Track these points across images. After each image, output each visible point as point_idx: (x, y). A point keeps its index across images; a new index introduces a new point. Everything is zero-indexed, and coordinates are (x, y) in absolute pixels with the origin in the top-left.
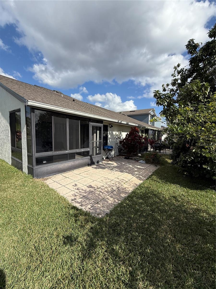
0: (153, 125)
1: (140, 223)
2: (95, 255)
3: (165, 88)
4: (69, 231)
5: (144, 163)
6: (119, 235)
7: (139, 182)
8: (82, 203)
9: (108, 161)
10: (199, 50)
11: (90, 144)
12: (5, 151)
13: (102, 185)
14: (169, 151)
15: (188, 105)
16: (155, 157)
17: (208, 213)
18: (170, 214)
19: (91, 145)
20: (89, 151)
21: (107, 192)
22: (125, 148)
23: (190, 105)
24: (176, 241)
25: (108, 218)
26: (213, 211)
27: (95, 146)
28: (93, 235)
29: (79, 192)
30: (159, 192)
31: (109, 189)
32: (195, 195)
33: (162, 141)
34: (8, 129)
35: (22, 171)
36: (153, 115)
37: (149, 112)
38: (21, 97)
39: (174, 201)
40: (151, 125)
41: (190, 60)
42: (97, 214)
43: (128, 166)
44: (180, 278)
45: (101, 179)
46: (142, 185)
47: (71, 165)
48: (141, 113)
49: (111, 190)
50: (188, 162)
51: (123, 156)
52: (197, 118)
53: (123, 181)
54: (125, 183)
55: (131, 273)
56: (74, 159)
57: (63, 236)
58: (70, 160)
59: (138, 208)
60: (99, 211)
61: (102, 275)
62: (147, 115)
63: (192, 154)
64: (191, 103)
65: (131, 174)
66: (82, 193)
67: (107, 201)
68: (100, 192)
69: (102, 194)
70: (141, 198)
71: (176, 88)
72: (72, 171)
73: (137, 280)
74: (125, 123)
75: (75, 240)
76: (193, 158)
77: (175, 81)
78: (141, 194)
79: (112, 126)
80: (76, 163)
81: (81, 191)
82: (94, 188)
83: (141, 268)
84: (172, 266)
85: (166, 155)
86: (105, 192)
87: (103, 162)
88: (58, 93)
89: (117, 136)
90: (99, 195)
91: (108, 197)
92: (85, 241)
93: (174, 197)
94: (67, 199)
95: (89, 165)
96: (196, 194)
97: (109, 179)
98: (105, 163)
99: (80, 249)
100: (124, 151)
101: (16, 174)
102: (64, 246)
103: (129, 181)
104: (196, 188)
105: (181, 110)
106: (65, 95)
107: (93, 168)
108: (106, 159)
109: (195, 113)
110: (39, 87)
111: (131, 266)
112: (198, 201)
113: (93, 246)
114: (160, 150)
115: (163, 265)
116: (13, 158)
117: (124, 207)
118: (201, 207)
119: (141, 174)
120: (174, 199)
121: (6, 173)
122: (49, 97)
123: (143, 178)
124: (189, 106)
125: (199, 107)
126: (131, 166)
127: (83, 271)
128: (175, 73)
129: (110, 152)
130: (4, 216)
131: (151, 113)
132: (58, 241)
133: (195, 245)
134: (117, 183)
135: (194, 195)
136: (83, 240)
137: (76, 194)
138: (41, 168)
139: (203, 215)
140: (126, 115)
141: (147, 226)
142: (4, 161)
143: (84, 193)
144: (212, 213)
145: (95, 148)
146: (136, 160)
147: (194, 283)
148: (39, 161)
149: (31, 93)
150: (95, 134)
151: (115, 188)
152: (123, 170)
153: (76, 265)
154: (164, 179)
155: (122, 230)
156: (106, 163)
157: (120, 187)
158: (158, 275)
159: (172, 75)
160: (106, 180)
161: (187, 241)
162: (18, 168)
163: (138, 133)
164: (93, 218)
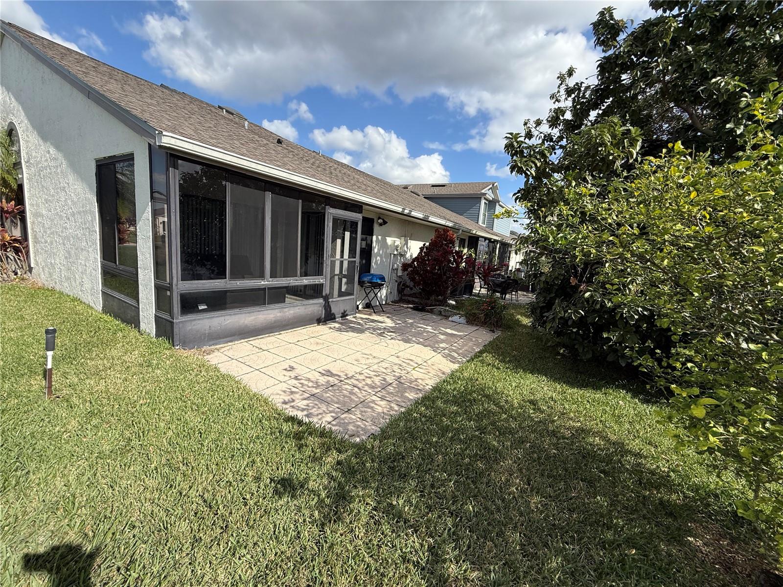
0: (491, 225)
1: (451, 454)
2: (350, 516)
3: (530, 131)
4: (284, 467)
5: (462, 322)
6: (403, 478)
7: (450, 367)
8: (308, 409)
9: (370, 315)
10: (624, 39)
11: (325, 265)
12: (82, 273)
13: (358, 370)
14: (524, 298)
15: (585, 180)
16: (493, 308)
17: (605, 438)
18: (520, 437)
19: (327, 269)
20: (323, 284)
21: (372, 387)
22: (415, 283)
23: (591, 180)
24: (532, 491)
25: (377, 443)
26: (615, 435)
27: (337, 271)
28: (344, 475)
29: (300, 385)
30: (499, 390)
31: (377, 380)
32: (580, 400)
33: (511, 271)
34: (90, 210)
35: (139, 328)
36: (491, 199)
37: (483, 191)
38: (140, 120)
39: (531, 411)
40: (485, 226)
41: (600, 62)
42: (348, 434)
43: (422, 327)
44: (535, 556)
45: (354, 357)
46: (458, 374)
47: (273, 319)
48: (461, 193)
49: (381, 383)
50: (570, 323)
51: (409, 302)
52: (602, 215)
53: (411, 363)
54: (415, 369)
55: (431, 549)
56: (283, 305)
57: (271, 479)
58: (272, 306)
59: (447, 424)
60: (353, 428)
61: (368, 553)
62: (476, 198)
63: (583, 303)
64: (593, 176)
65: (429, 348)
66: (309, 387)
67: (372, 408)
68: (354, 386)
69: (359, 391)
70: (455, 402)
71: (558, 134)
72: (276, 334)
73: (444, 561)
74: (421, 216)
75: (302, 486)
76: (583, 313)
77: (556, 113)
78: (455, 393)
79: (385, 223)
80: (287, 313)
81: (306, 383)
82: (337, 377)
83: (453, 540)
84: (520, 536)
85: (517, 306)
86: (366, 387)
87: (358, 315)
88: (233, 114)
89: (397, 250)
90: (351, 393)
91: (374, 398)
92: (325, 488)
93: (533, 402)
94: (270, 400)
95: (319, 321)
96: (581, 398)
97: (374, 357)
98: (362, 318)
99: (315, 505)
100: (411, 289)
101: (120, 334)
102: (276, 497)
103: (425, 364)
104: (583, 385)
105: (570, 192)
106: (252, 124)
107: (332, 330)
108: (364, 308)
109: (599, 201)
110: (175, 91)
111: (431, 536)
112: (584, 412)
113: (344, 498)
114: (504, 293)
115: (500, 534)
116: (109, 292)
117: (415, 420)
118: (590, 424)
119: (454, 348)
120: (532, 407)
121: (91, 332)
122: (211, 126)
123: (461, 359)
124: (587, 182)
125: (610, 188)
126: (429, 329)
127: (326, 546)
128: (559, 92)
129: (376, 291)
130: (110, 435)
131: (487, 195)
132: (259, 487)
133: (571, 499)
134: (396, 368)
135: (577, 399)
136: (321, 487)
137: (294, 389)
138: (194, 323)
139: (594, 441)
140: (420, 194)
141: (467, 460)
142: (79, 299)
143: (313, 387)
144: (613, 438)
145: (336, 277)
146: (442, 315)
147: (563, 566)
148: (189, 304)
149: (159, 108)
150: (339, 241)
151: (390, 379)
152: (410, 337)
153: (307, 535)
154: (509, 362)
155: (411, 468)
156: (366, 319)
157: (404, 377)
158: (489, 552)
159: (552, 97)
160: (368, 358)
161: (555, 491)
162: (123, 321)
163: (453, 245)
164: (342, 441)
